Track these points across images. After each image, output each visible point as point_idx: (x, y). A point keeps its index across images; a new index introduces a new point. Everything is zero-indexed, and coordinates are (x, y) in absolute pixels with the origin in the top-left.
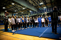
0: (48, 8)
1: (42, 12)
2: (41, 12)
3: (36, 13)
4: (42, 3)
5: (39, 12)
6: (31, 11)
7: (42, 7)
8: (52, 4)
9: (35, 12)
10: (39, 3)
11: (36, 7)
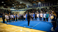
2: (36, 6)
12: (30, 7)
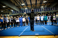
0: (28, 9)
1: (24, 12)
3: (18, 13)
4: (24, 4)
5: (21, 12)
6: (12, 10)
7: (24, 8)
8: (32, 7)
9: (17, 11)
10: (21, 3)
11: (18, 7)
12: (16, 13)
